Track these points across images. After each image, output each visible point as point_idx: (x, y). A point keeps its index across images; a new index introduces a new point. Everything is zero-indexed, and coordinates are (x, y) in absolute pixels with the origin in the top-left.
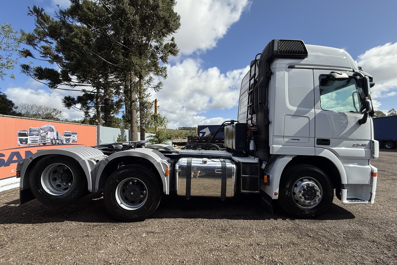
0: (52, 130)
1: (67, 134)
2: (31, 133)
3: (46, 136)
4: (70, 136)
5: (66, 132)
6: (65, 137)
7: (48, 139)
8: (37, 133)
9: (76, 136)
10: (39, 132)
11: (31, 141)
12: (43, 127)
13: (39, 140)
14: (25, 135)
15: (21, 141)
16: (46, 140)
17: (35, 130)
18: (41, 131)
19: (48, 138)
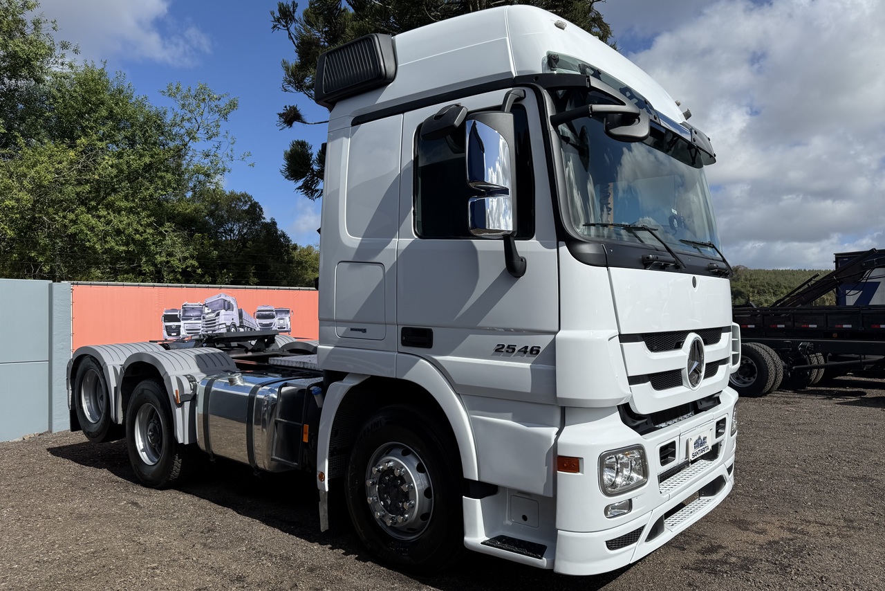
0: (228, 307)
1: (264, 313)
2: (187, 314)
3: (215, 320)
4: (273, 317)
5: (262, 309)
6: (258, 321)
7: (221, 327)
8: (197, 313)
9: (287, 319)
10: (202, 312)
11: (187, 330)
12: (208, 301)
13: (202, 329)
14: (174, 318)
15: (169, 330)
16: (217, 327)
17: (193, 308)
18: (206, 310)
19: (220, 324)
